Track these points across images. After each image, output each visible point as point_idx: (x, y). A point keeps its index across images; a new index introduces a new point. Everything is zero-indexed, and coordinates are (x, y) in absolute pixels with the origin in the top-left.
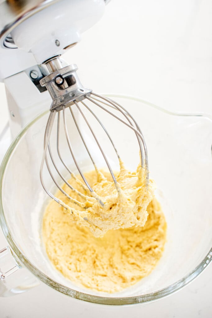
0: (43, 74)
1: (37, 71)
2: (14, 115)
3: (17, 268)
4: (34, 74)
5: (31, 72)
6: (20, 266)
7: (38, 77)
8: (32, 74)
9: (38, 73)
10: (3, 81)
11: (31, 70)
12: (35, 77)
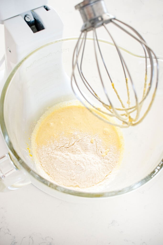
0: (35, 18)
1: (30, 16)
2: (11, 51)
3: (15, 170)
4: (28, 18)
5: (25, 16)
6: (17, 168)
7: (31, 20)
8: (26, 18)
9: (31, 17)
10: (2, 22)
11: (25, 15)
12: (28, 20)
